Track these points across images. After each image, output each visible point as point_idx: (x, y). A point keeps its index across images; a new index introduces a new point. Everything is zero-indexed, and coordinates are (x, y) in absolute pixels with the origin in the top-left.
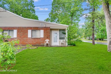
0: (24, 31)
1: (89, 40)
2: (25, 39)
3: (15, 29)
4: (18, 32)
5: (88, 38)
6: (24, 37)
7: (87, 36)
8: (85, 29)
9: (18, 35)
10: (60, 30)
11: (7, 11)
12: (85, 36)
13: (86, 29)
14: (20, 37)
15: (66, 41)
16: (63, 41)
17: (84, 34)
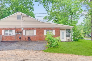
0: (41, 31)
1: (88, 37)
2: (42, 36)
3: (35, 29)
4: (37, 31)
5: (87, 35)
6: (41, 35)
7: (85, 33)
8: (83, 26)
9: (37, 33)
10: (66, 30)
11: (29, 16)
12: (84, 33)
13: (85, 26)
14: (38, 35)
15: (72, 38)
16: (69, 38)
17: (82, 31)
